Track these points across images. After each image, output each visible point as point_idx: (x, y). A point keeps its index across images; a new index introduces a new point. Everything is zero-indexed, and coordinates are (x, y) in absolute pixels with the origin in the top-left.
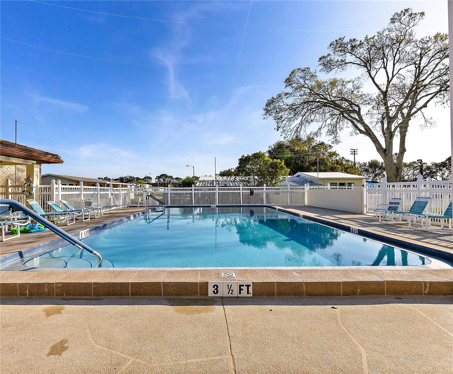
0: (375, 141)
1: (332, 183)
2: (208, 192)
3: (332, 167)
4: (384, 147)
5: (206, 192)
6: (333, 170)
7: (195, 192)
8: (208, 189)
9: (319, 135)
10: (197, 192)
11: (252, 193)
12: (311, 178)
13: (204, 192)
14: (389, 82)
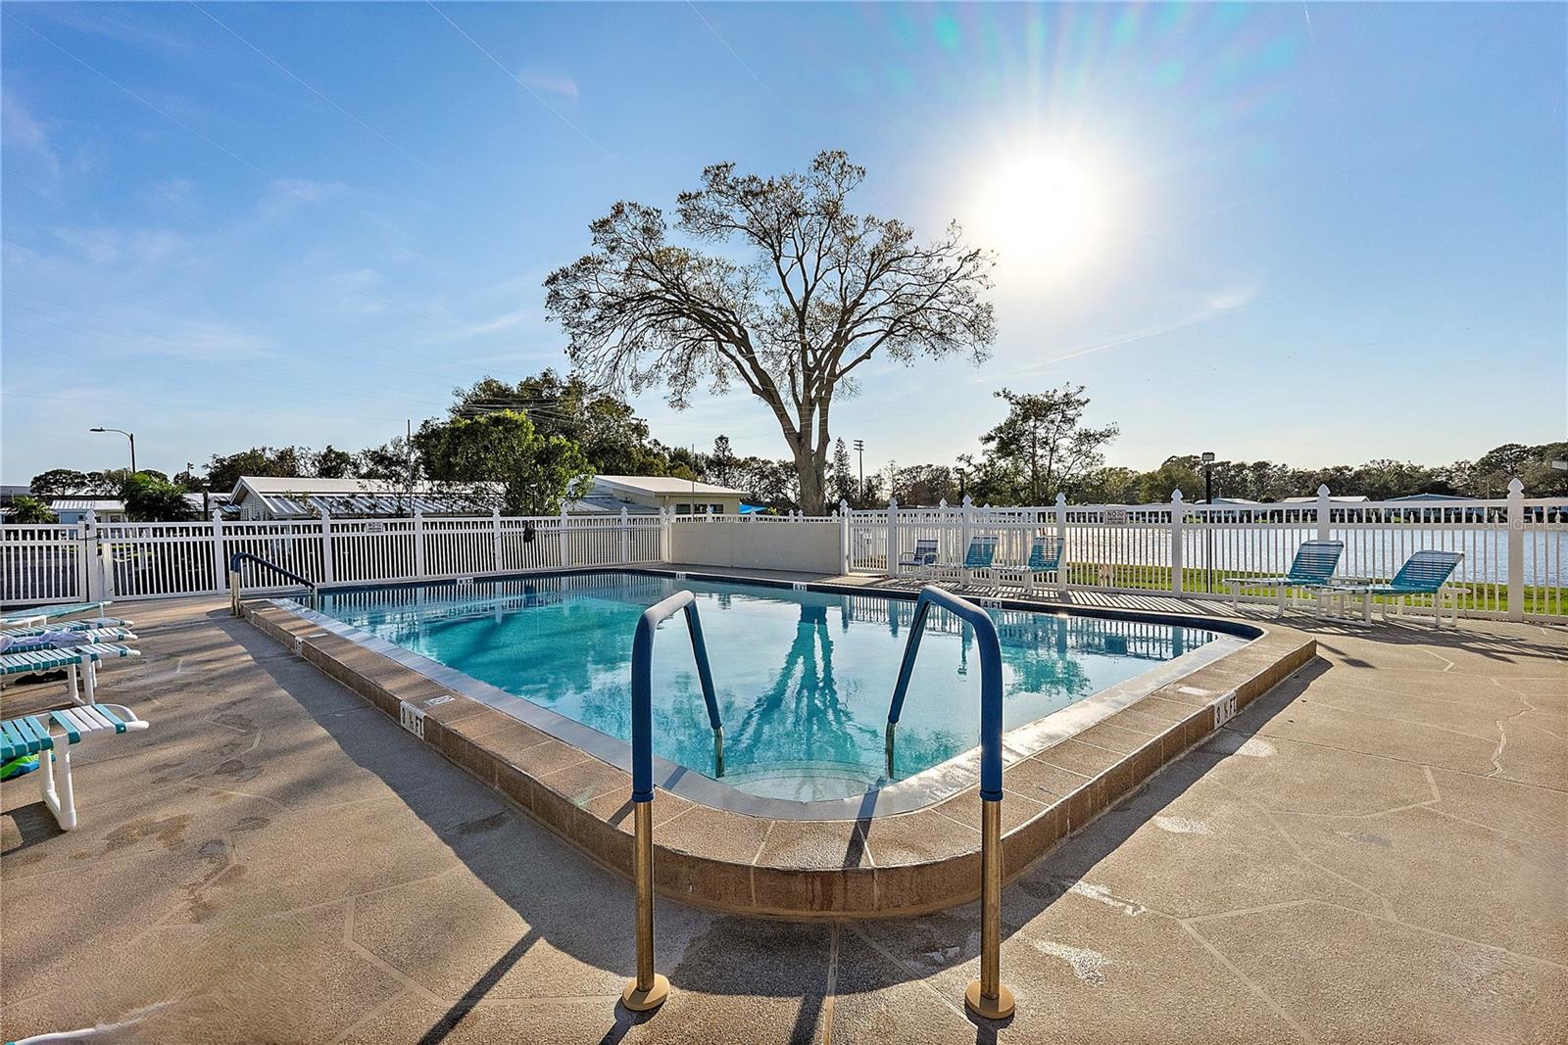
0: (782, 416)
1: (681, 505)
2: (385, 533)
3: (643, 463)
4: (798, 431)
5: (378, 534)
6: (644, 470)
7: (335, 535)
8: (386, 524)
9: (655, 383)
10: (341, 535)
11: (529, 536)
12: (626, 492)
13: (370, 535)
14: (808, 293)
